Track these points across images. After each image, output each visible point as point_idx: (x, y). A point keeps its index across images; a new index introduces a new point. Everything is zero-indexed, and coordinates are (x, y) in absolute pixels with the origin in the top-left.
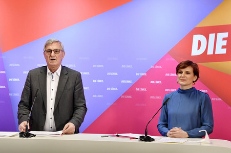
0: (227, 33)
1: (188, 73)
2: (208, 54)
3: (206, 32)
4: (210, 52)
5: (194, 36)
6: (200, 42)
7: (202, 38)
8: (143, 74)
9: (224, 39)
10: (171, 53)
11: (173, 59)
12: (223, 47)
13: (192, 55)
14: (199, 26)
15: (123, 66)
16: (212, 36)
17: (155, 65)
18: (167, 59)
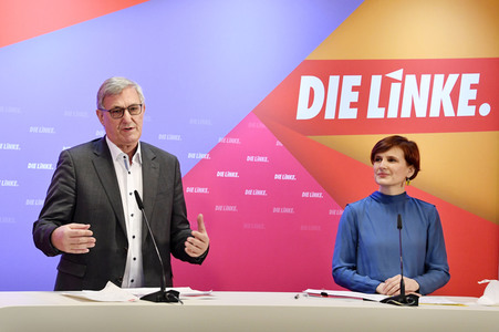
0: (360, 77)
1: (391, 160)
2: (326, 117)
3: (324, 70)
4: (330, 115)
5: (303, 78)
6: (312, 90)
8: (202, 156)
9: (354, 89)
10: (258, 113)
11: (264, 126)
12: (353, 105)
13: (298, 118)
14: (311, 57)
15: (161, 137)
16: (334, 80)
17: (228, 136)
18: (251, 125)
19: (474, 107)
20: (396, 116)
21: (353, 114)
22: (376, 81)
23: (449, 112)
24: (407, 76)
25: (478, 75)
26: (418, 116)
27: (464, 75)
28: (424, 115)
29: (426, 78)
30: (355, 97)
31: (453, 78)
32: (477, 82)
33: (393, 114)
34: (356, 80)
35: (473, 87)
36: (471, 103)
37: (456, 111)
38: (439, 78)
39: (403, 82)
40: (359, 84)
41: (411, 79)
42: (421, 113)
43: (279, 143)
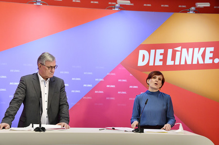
2: (150, 65)
3: (148, 48)
4: (151, 64)
5: (140, 51)
6: (144, 56)
7: (145, 52)
8: (101, 80)
9: (161, 54)
10: (122, 64)
11: (124, 68)
12: (160, 60)
13: (138, 65)
14: (143, 43)
15: (85, 73)
16: (153, 51)
17: (110, 73)
18: (120, 68)
19: (212, 60)
20: (178, 64)
21: (161, 63)
22: (170, 51)
23: (201, 62)
24: (183, 49)
25: (213, 48)
26: (188, 63)
27: (207, 48)
28: (191, 63)
29: (191, 50)
30: (161, 57)
31: (202, 49)
32: (213, 50)
33: (177, 63)
34: (162, 51)
35: (211, 52)
36: (210, 58)
37: (204, 61)
38: (196, 50)
39: (181, 51)
40: (163, 52)
41: (185, 50)
42: (189, 62)
43: (131, 75)
